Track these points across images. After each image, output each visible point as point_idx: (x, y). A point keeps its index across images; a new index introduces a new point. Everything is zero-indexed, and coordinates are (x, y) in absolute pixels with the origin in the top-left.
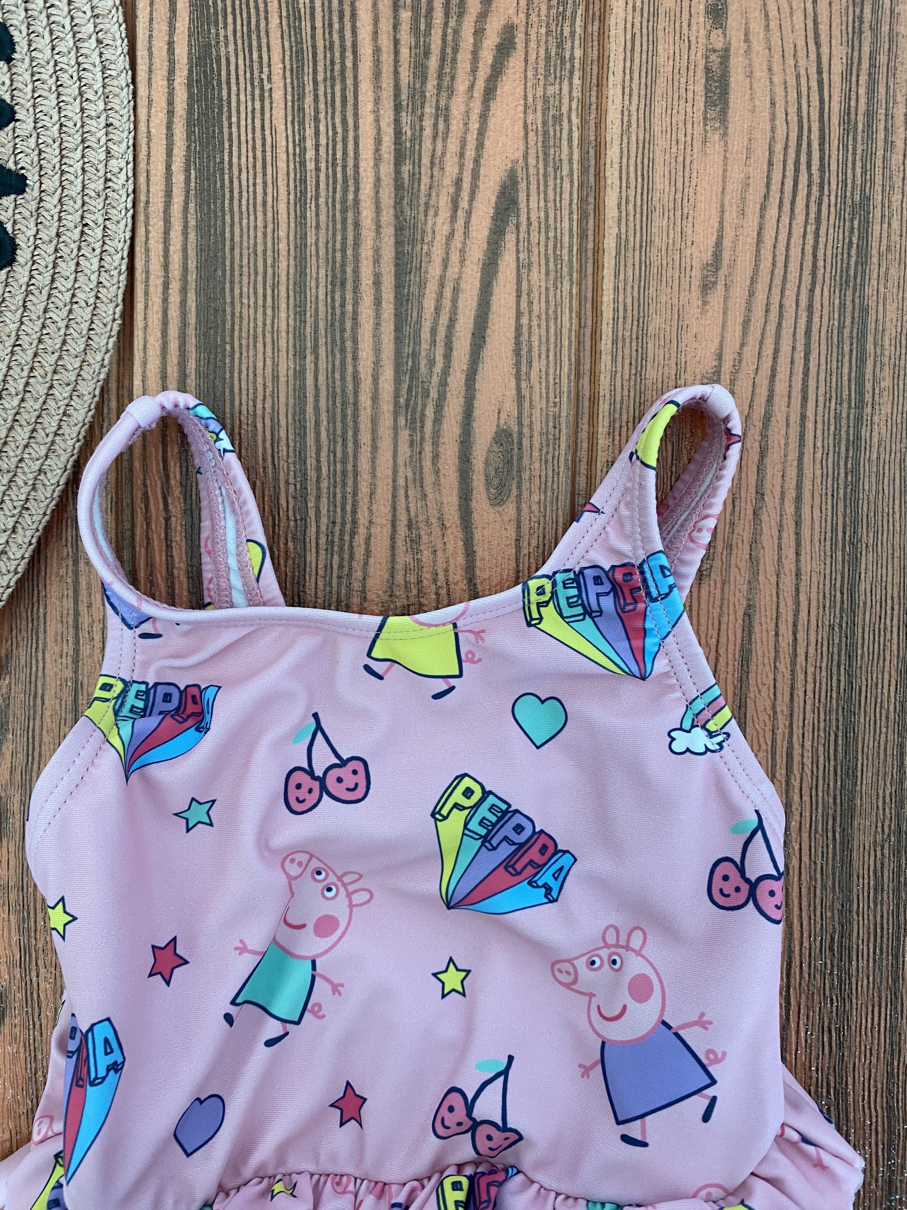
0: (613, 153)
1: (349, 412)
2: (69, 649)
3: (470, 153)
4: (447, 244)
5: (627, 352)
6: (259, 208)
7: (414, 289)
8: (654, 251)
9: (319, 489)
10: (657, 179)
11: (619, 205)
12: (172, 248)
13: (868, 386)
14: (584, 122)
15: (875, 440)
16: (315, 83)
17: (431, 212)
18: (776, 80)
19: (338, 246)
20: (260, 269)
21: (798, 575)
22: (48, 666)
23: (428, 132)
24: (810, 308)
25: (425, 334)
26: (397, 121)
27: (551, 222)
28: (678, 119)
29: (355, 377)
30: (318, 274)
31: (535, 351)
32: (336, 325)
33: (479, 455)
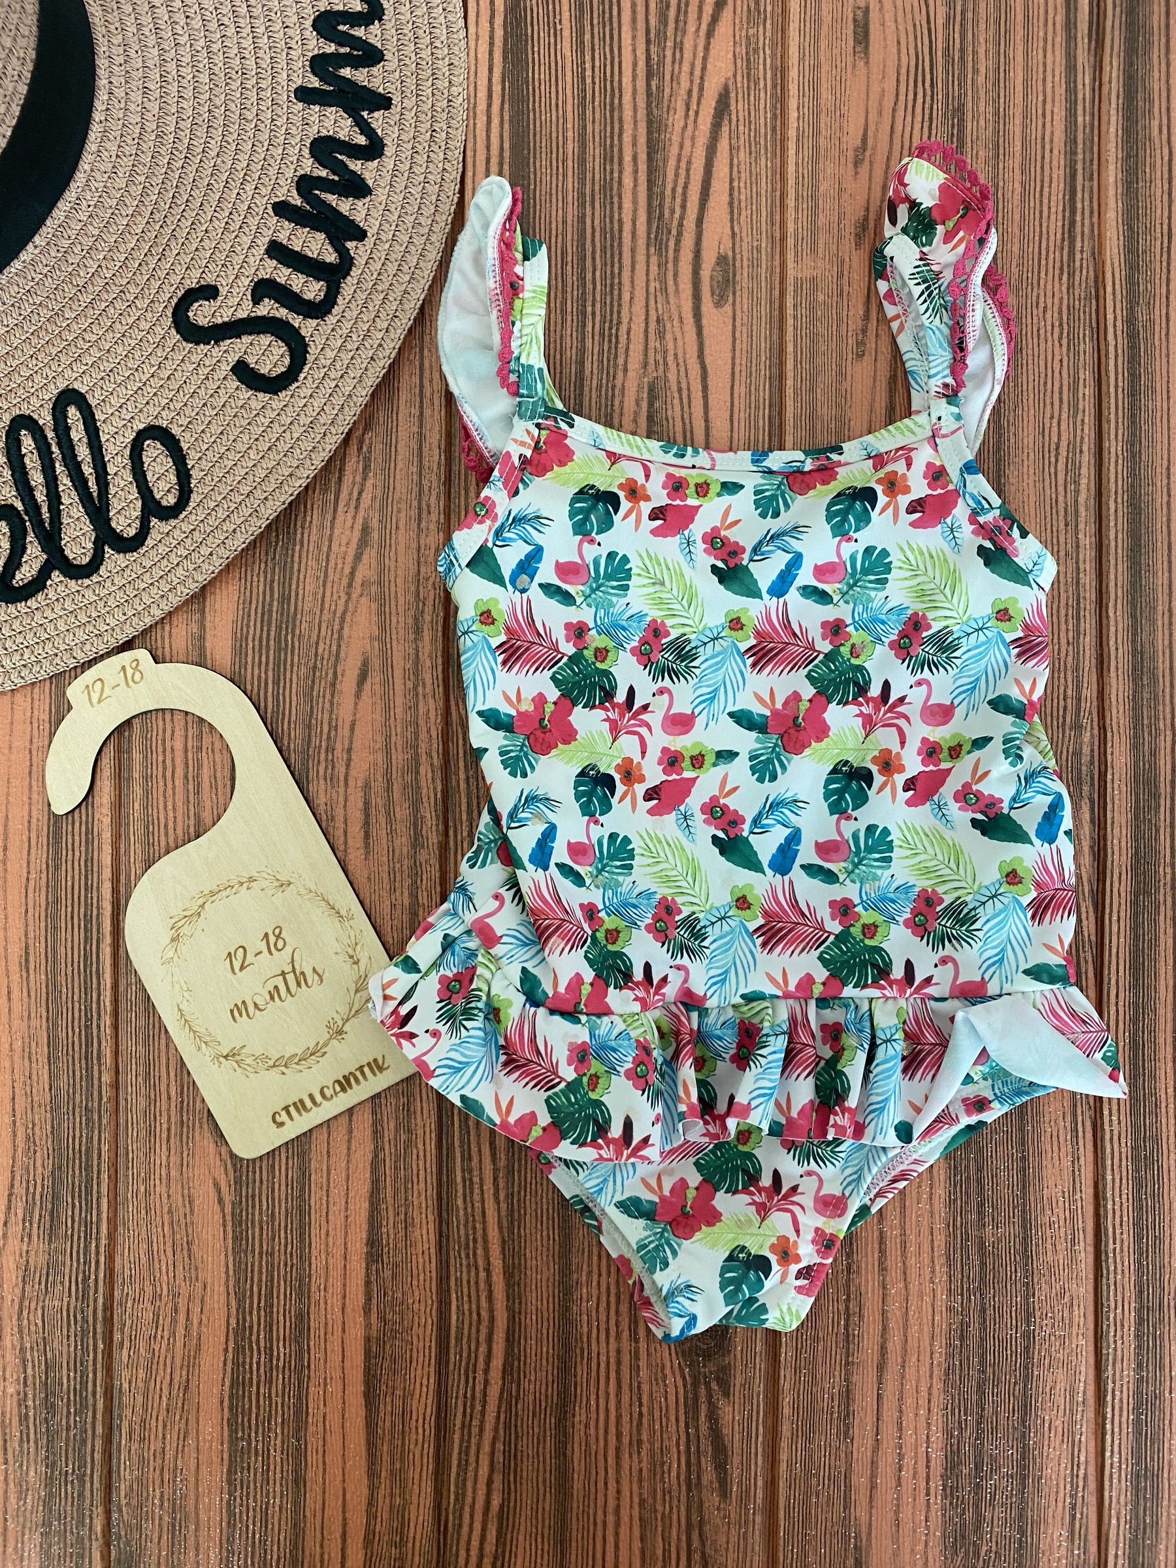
0: (793, 74)
1: (616, 244)
2: (416, 411)
3: (698, 72)
4: (683, 134)
5: (805, 206)
6: (553, 108)
7: (660, 162)
8: (822, 139)
9: (594, 296)
10: (823, 90)
11: (798, 109)
12: (492, 135)
14: (773, 55)
16: (592, 24)
17: (672, 112)
18: (900, 27)
19: (608, 134)
20: (554, 150)
22: (400, 424)
23: (669, 59)
25: (668, 192)
26: (648, 51)
27: (752, 119)
28: (836, 51)
29: (620, 221)
30: (594, 152)
31: (743, 205)
32: (606, 187)
33: (705, 273)
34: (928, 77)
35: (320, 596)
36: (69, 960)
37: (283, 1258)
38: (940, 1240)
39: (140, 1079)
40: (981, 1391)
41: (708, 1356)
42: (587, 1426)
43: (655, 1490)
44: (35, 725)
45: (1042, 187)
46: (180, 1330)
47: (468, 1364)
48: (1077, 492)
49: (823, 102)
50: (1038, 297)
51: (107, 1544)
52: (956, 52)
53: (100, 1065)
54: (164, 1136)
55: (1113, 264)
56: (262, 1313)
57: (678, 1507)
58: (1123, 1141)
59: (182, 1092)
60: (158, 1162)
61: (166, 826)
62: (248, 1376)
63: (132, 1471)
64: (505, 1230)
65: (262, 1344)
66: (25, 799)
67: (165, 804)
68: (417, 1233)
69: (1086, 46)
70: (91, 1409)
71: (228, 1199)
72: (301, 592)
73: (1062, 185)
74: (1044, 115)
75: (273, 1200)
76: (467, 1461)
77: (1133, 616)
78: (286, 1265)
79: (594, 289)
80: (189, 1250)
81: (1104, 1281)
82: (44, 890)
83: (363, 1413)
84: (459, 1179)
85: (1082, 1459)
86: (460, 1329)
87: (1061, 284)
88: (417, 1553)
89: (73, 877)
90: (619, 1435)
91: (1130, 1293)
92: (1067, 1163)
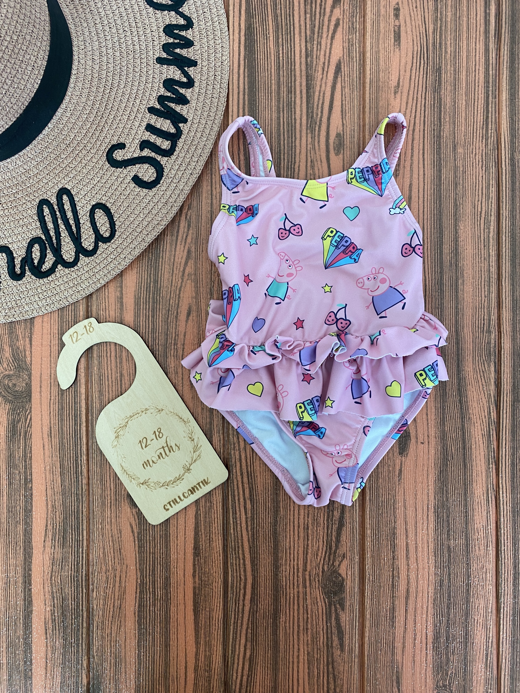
0: (368, 55)
1: (293, 129)
2: (209, 201)
3: (327, 55)
4: (321, 81)
5: (373, 111)
6: (266, 71)
7: (312, 94)
8: (381, 82)
9: (284, 151)
10: (381, 62)
11: (370, 69)
12: (240, 83)
13: (442, 120)
14: (360, 46)
15: (445, 136)
16: (282, 35)
17: (316, 72)
18: (414, 34)
19: (290, 81)
20: (267, 88)
21: (424, 174)
22: (203, 207)
23: (315, 49)
24: (425, 98)
25: (315, 106)
26: (306, 46)
27: (351, 74)
28: (386, 45)
29: (295, 119)
30: (284, 89)
31: (347, 111)
32: (289, 104)
33: (331, 141)
34: (426, 55)
35: (170, 280)
36: (68, 433)
37: (159, 555)
38: (431, 546)
39: (98, 482)
40: (448, 608)
41: (335, 594)
42: (285, 623)
43: (314, 649)
44: (52, 335)
45: (474, 102)
46: (117, 585)
47: (236, 598)
48: (489, 232)
49: (381, 67)
50: (473, 149)
51: (89, 671)
52: (438, 45)
53: (82, 476)
54: (109, 505)
55: (504, 135)
56: (151, 578)
57: (323, 655)
58: (508, 504)
59: (116, 487)
60: (106, 516)
61: (108, 376)
62: (145, 603)
63: (98, 642)
64: (251, 543)
65: (151, 590)
66: (49, 366)
67: (107, 367)
68: (215, 544)
69: (493, 41)
70: (81, 616)
71: (135, 531)
72: (162, 279)
73: (483, 102)
74: (475, 71)
75: (154, 531)
76: (236, 637)
77: (513, 285)
78: (160, 558)
79: (284, 148)
80: (120, 552)
81: (500, 562)
82: (57, 404)
83: (193, 618)
84: (232, 522)
85: (491, 635)
86: (233, 584)
87: (482, 144)
88: (216, 674)
89: (69, 398)
90: (299, 626)
91: (511, 567)
92: (485, 513)
